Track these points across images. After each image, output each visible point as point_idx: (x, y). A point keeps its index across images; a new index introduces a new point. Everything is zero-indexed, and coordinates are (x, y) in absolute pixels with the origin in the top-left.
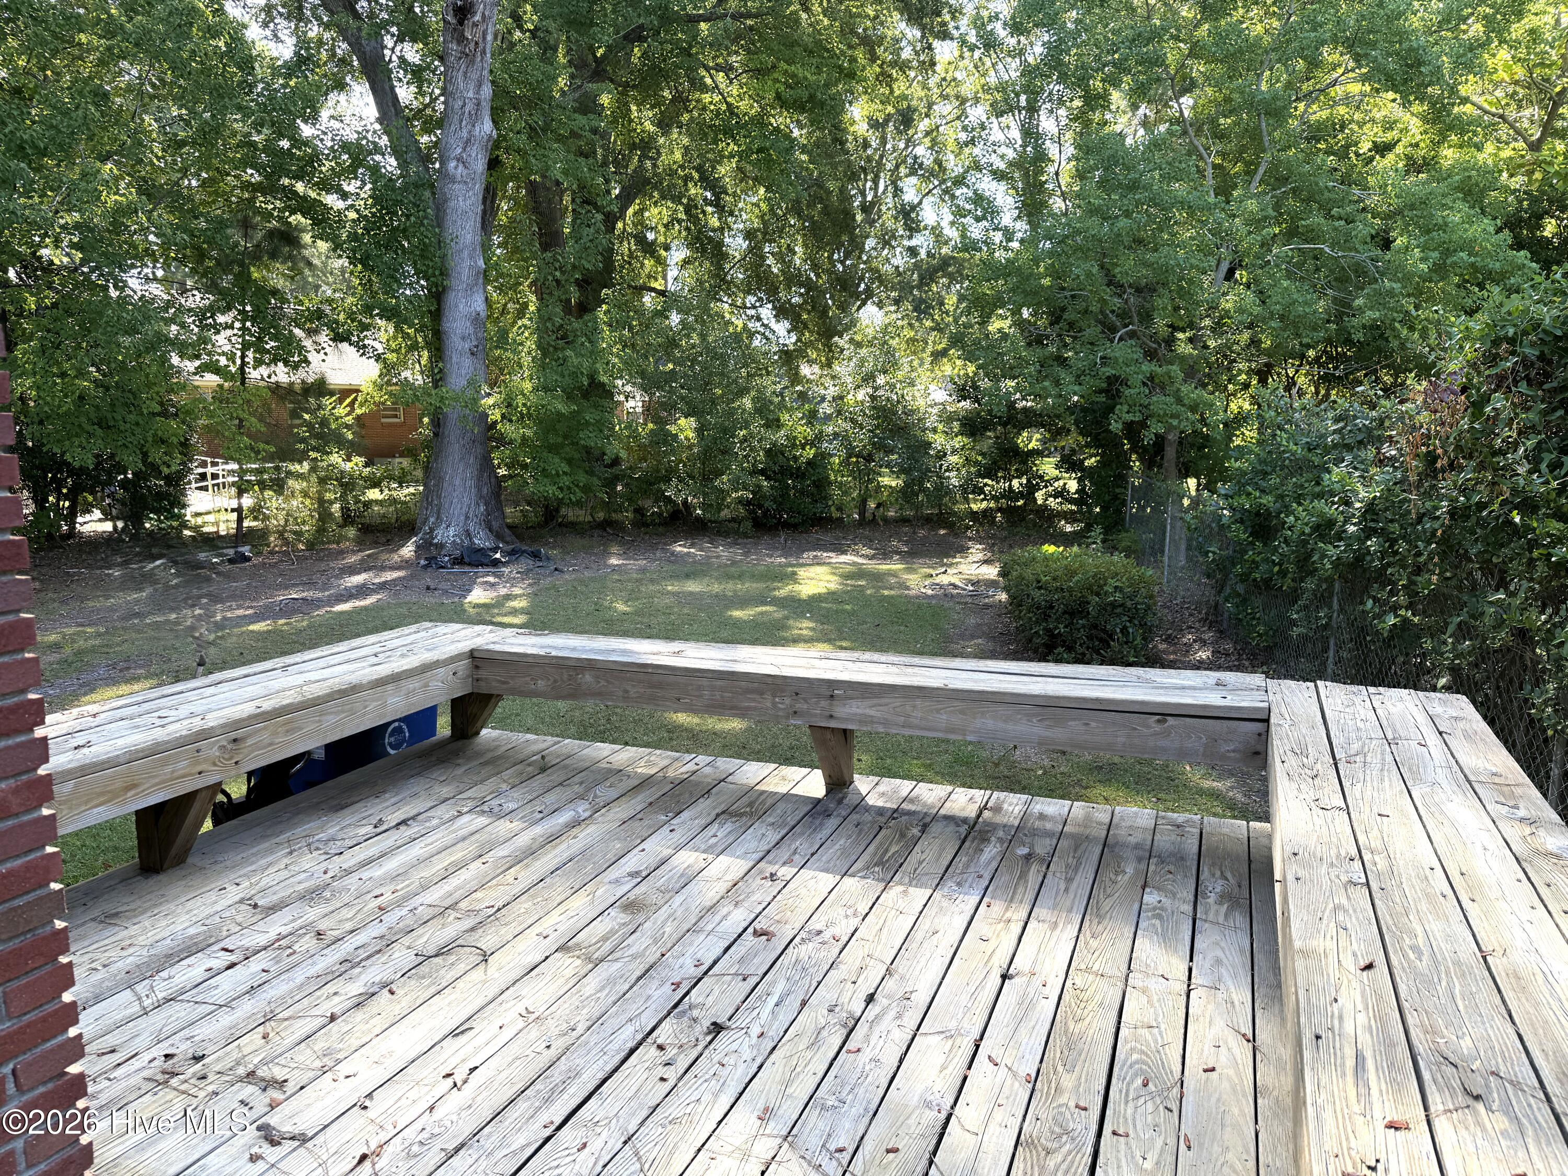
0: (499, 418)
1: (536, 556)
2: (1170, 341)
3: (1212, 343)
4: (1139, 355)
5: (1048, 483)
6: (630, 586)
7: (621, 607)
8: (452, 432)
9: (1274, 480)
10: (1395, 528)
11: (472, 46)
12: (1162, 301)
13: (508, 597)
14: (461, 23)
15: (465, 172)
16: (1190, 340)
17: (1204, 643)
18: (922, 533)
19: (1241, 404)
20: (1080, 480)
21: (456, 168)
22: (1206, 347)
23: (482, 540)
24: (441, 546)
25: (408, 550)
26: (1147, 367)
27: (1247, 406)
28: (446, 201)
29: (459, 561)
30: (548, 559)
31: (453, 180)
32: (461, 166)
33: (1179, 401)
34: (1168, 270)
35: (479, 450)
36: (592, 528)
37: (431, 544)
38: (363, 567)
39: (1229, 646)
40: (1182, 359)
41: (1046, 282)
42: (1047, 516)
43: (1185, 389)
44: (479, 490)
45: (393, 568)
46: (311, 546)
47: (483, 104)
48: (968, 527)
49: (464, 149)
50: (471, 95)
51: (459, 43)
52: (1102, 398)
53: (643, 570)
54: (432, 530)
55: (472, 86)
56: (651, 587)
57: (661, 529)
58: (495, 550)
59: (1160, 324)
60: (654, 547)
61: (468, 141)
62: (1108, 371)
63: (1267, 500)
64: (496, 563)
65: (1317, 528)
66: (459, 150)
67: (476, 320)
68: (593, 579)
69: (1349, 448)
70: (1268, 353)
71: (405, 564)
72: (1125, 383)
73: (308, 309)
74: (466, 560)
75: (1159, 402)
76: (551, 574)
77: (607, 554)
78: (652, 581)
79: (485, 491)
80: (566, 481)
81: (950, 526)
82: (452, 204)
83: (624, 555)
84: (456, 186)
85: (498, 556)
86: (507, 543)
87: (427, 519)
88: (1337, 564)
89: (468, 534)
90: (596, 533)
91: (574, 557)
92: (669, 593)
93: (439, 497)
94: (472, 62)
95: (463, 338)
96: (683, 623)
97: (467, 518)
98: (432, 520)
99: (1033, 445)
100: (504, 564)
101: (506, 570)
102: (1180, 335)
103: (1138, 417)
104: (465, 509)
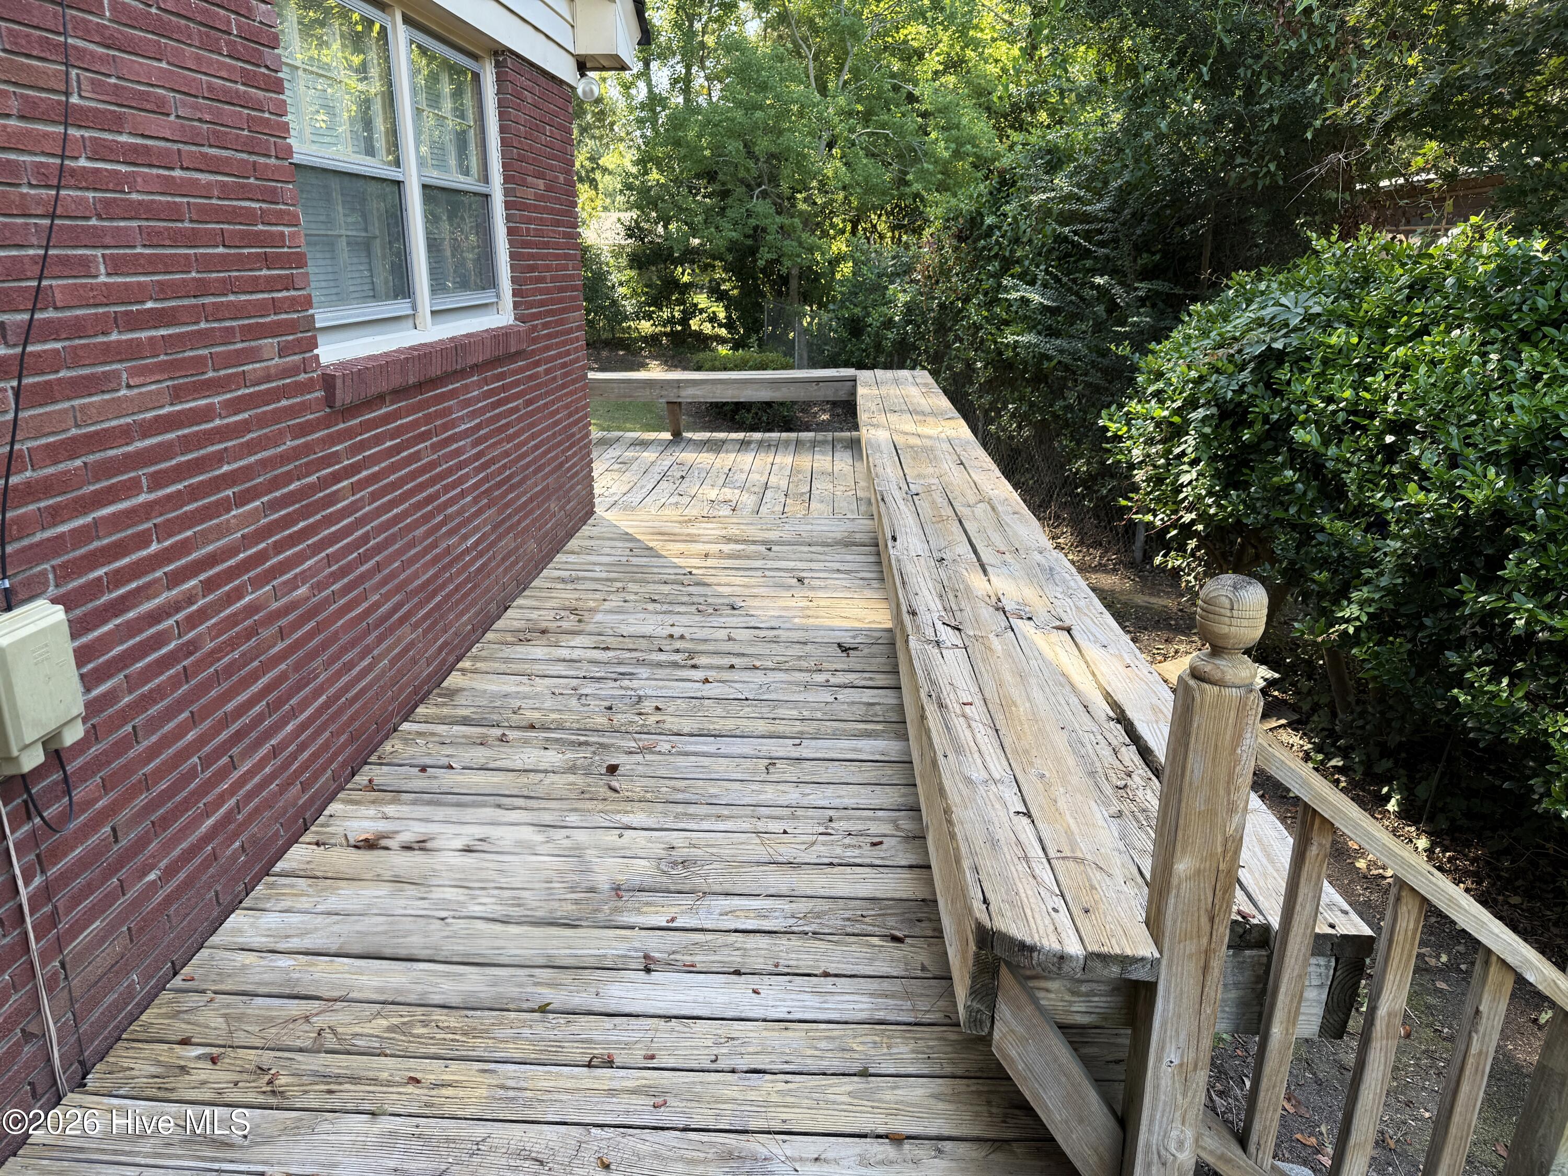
2: (792, 198)
3: (819, 201)
4: (772, 211)
5: (702, 311)
9: (861, 297)
10: (919, 319)
12: (786, 170)
16: (805, 200)
17: (824, 411)
18: (605, 354)
19: (839, 246)
20: (727, 308)
22: (815, 203)
26: (778, 219)
27: (844, 248)
33: (800, 244)
34: (788, 149)
39: (840, 411)
40: (801, 213)
41: (707, 153)
42: (702, 341)
43: (804, 236)
48: (642, 349)
52: (749, 242)
59: (784, 186)
62: (753, 222)
63: (857, 311)
65: (883, 323)
69: (898, 275)
70: (857, 209)
72: (764, 230)
75: (789, 245)
81: (627, 348)
88: (894, 343)
99: (686, 279)
102: (799, 196)
103: (775, 256)
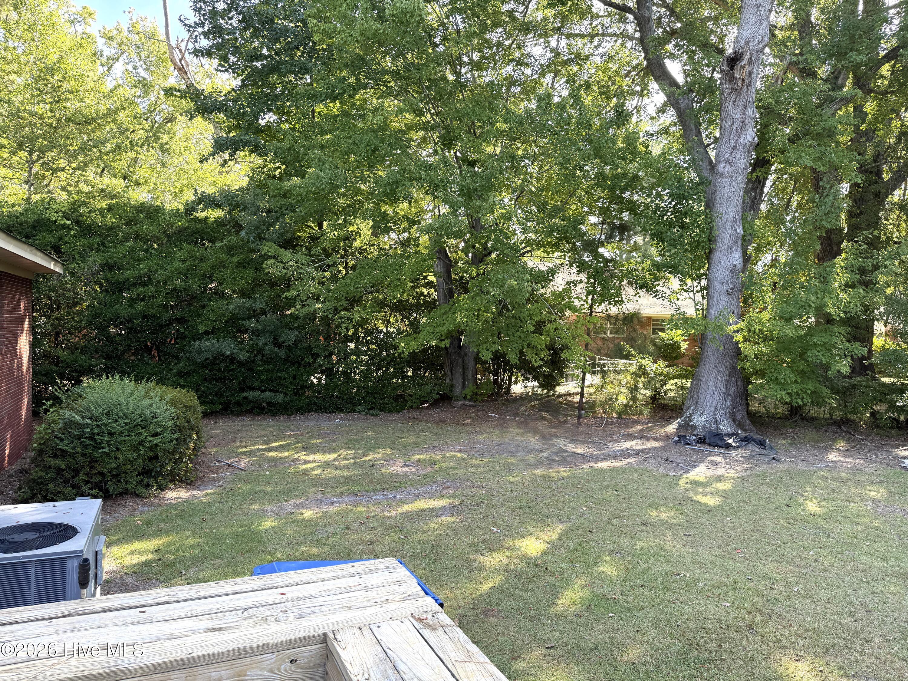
0: (741, 339)
1: (762, 444)
6: (833, 484)
7: (812, 507)
8: (710, 346)
11: (740, 83)
13: (719, 479)
14: (732, 68)
15: (731, 169)
21: (724, 167)
23: (725, 427)
24: (694, 427)
25: (672, 428)
28: (716, 191)
29: (702, 441)
30: (772, 448)
31: (722, 176)
32: (728, 166)
35: (729, 361)
36: (828, 424)
37: (689, 425)
38: (640, 436)
44: (727, 389)
45: (656, 439)
46: (619, 415)
47: (748, 120)
49: (731, 154)
50: (738, 116)
51: (730, 82)
53: (856, 470)
54: (691, 415)
55: (739, 110)
56: (854, 490)
57: (894, 432)
58: (729, 436)
60: (880, 448)
61: (735, 147)
64: (728, 446)
66: (727, 155)
67: (733, 270)
68: (801, 473)
71: (667, 437)
73: (627, 270)
74: (707, 440)
76: (769, 462)
77: (829, 448)
78: (858, 484)
79: (732, 390)
80: (795, 388)
82: (720, 192)
83: (848, 453)
84: (724, 180)
85: (730, 441)
86: (745, 431)
87: (689, 407)
89: (716, 421)
90: (831, 428)
91: (799, 450)
92: (869, 499)
93: (698, 393)
94: (740, 93)
95: (722, 283)
96: (867, 538)
97: (716, 409)
98: (692, 408)
100: (734, 448)
101: (733, 453)
104: (715, 403)
